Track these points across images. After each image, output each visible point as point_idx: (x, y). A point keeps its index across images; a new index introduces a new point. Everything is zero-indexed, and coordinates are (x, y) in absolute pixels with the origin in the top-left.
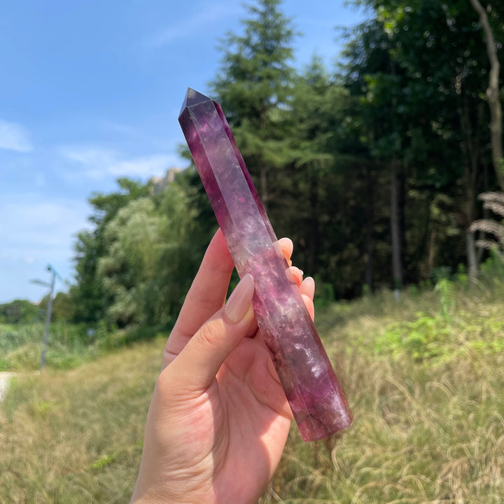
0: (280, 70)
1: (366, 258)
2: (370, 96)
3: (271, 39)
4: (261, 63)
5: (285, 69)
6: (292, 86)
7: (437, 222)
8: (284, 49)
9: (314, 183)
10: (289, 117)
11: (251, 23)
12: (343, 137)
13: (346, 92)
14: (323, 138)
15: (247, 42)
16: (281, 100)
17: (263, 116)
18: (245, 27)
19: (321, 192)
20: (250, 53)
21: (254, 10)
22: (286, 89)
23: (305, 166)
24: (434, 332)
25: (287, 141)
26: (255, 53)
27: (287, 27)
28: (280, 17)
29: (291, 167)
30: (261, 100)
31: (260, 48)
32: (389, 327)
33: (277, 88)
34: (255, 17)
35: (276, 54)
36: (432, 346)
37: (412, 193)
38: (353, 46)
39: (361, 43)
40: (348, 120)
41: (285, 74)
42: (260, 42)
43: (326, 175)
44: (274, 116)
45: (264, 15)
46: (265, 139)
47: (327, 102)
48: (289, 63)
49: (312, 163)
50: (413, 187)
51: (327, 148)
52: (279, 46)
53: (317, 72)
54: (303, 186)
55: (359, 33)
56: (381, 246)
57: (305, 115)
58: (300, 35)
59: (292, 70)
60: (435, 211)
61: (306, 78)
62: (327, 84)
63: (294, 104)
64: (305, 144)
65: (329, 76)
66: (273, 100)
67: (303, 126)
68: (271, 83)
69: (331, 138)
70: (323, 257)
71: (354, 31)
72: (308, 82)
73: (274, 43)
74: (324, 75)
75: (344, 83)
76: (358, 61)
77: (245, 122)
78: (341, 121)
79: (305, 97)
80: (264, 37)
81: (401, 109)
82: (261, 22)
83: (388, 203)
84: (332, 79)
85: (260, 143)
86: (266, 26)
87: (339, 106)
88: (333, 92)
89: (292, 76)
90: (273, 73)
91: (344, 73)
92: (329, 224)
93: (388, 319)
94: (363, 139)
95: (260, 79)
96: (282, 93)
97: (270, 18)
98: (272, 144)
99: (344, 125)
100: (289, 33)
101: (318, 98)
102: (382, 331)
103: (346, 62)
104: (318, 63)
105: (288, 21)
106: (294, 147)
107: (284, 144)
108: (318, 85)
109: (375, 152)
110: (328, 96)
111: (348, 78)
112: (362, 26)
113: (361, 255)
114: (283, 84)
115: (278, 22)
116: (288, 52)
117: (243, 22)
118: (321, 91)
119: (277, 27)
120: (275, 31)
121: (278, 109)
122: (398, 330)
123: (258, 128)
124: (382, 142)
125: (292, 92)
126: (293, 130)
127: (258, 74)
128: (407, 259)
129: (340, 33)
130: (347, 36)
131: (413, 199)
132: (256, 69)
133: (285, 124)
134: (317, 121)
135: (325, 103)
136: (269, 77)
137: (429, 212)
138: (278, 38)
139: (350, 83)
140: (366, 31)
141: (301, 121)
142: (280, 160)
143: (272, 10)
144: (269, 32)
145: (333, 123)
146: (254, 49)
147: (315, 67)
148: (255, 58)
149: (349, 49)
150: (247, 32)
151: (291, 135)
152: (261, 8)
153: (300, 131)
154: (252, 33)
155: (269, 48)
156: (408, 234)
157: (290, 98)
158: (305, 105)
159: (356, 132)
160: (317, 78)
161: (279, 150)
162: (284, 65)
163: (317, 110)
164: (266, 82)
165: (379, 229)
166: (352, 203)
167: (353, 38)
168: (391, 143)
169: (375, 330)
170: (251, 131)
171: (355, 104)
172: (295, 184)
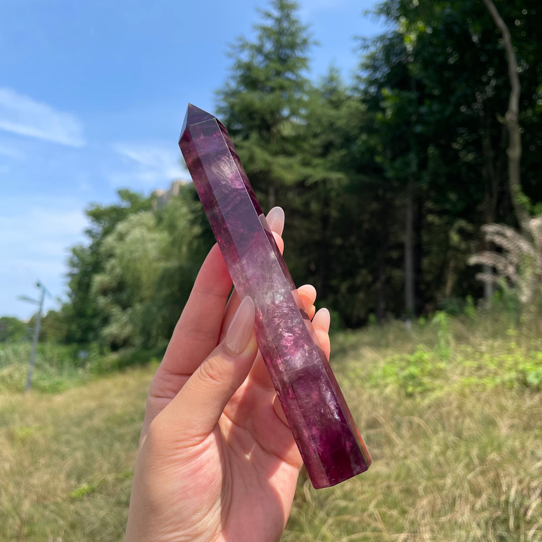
0: (294, 82)
1: (378, 285)
2: (389, 113)
3: (286, 47)
4: (274, 73)
5: (299, 80)
6: (306, 98)
7: (456, 249)
8: (299, 59)
9: (326, 203)
10: (302, 132)
11: (265, 29)
12: (357, 155)
13: (363, 107)
14: (336, 155)
15: (259, 50)
16: (294, 113)
17: (274, 130)
18: (258, 33)
19: (334, 214)
20: (262, 62)
21: (269, 15)
22: (299, 101)
23: (316, 184)
24: (429, 367)
25: (299, 157)
26: (268, 62)
27: (303, 35)
28: (296, 24)
29: (302, 186)
30: (272, 113)
31: (273, 56)
32: (389, 359)
33: (290, 101)
34: (269, 23)
35: (290, 63)
36: (426, 380)
37: (431, 218)
38: (373, 57)
39: (380, 56)
40: (364, 137)
41: (299, 85)
42: (273, 50)
43: (338, 195)
44: (286, 130)
45: (279, 21)
46: (275, 154)
47: (342, 117)
48: (304, 74)
49: (324, 181)
50: (431, 212)
51: (340, 167)
52: (293, 55)
53: (334, 84)
54: (315, 207)
55: (379, 45)
56: (397, 273)
57: (318, 130)
58: (316, 44)
59: (306, 81)
60: (455, 238)
61: (322, 90)
62: (343, 98)
63: (307, 117)
64: (317, 161)
65: (346, 89)
66: (286, 112)
67: (316, 142)
68: (284, 94)
69: (345, 156)
70: (334, 282)
71: (374, 42)
72: (323, 95)
73: (288, 52)
74: (341, 88)
75: (362, 97)
76: (378, 75)
77: (254, 136)
78: (356, 138)
79: (319, 111)
80: (279, 45)
81: (419, 129)
82: (276, 29)
83: (403, 228)
84: (348, 93)
85: (269, 158)
86: (281, 33)
87: (354, 122)
88: (349, 107)
89: (306, 88)
90: (286, 83)
91: (362, 87)
92: (342, 247)
93: (389, 351)
94: (378, 159)
95: (272, 90)
96: (295, 106)
97: (285, 24)
98: (282, 160)
99: (359, 142)
100: (305, 42)
101: (333, 112)
102: (382, 364)
103: (365, 75)
104: (336, 75)
105: (304, 29)
106: (306, 164)
107: (295, 161)
108: (334, 98)
109: (390, 174)
110: (344, 111)
111: (366, 92)
112: (382, 38)
113: (375, 281)
114: (297, 95)
115: (293, 29)
116: (304, 62)
117: (256, 27)
118: (336, 104)
119: (293, 34)
120: (290, 39)
121: (291, 123)
122: (397, 362)
123: (268, 141)
124: (398, 163)
125: (306, 105)
126: (306, 146)
127: (270, 84)
128: (423, 287)
129: (359, 43)
130: (366, 47)
131: (431, 224)
132: (268, 79)
133: (297, 140)
134: (332, 137)
135: (339, 118)
136: (282, 88)
137: (447, 238)
138: (293, 46)
139: (368, 98)
140: (387, 43)
141: (315, 136)
142: (290, 177)
143: (288, 16)
144: (284, 39)
145: (348, 140)
146: (267, 57)
147: (331, 79)
148: (267, 67)
149: (368, 62)
150: (260, 38)
151: (303, 151)
152: (276, 13)
153: (314, 147)
154: (265, 40)
155: (282, 57)
156: (425, 262)
157: (303, 112)
158: (319, 121)
159: (372, 151)
160: (333, 91)
161: (289, 167)
162: (298, 76)
163: (331, 125)
164: (278, 93)
165: (394, 254)
166: (366, 226)
167: (373, 49)
168: (407, 164)
169: (375, 362)
170: (260, 146)
171: (372, 121)
172: (307, 204)
